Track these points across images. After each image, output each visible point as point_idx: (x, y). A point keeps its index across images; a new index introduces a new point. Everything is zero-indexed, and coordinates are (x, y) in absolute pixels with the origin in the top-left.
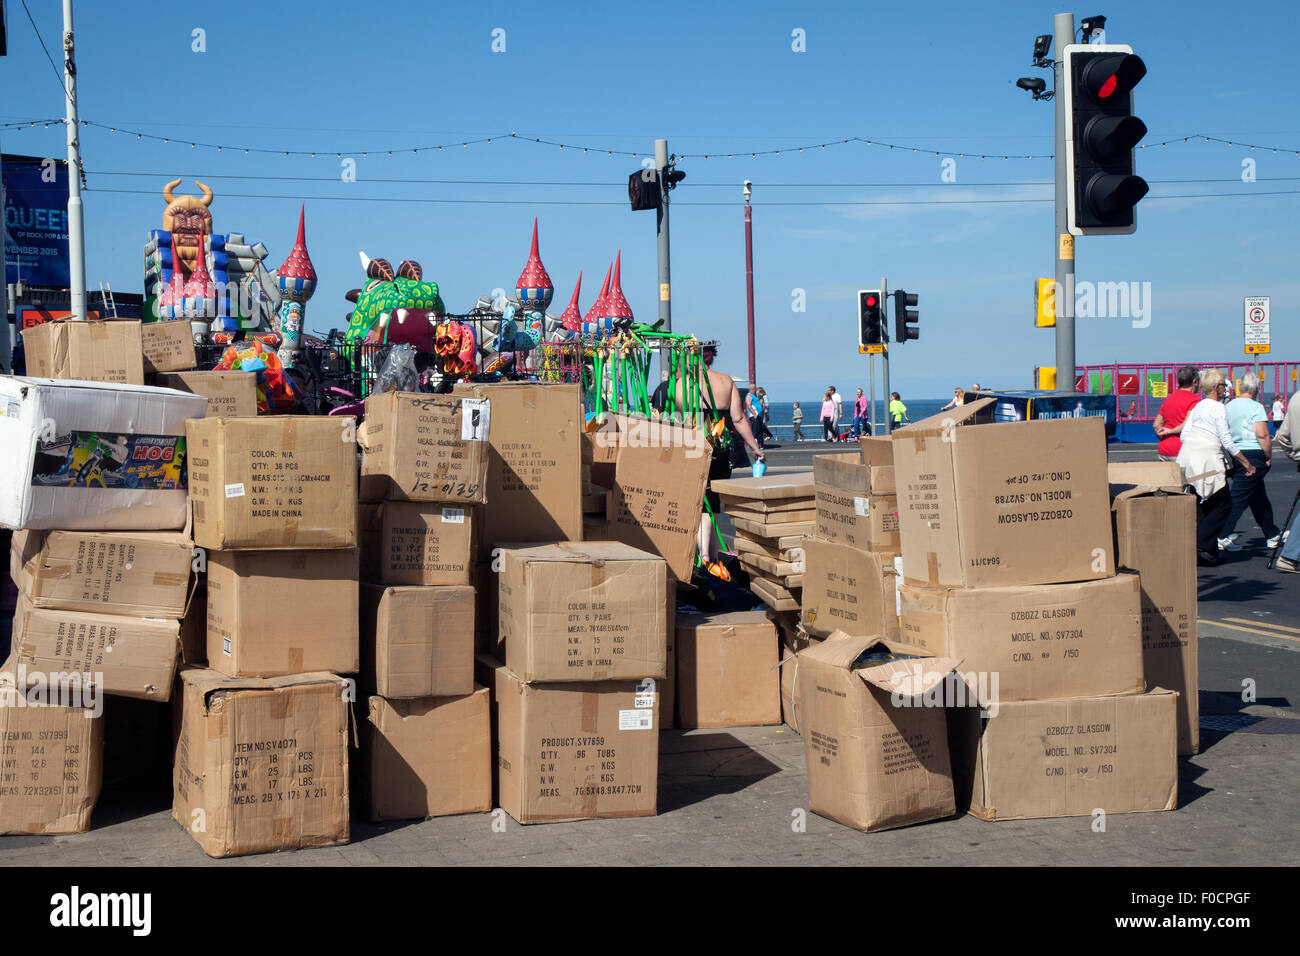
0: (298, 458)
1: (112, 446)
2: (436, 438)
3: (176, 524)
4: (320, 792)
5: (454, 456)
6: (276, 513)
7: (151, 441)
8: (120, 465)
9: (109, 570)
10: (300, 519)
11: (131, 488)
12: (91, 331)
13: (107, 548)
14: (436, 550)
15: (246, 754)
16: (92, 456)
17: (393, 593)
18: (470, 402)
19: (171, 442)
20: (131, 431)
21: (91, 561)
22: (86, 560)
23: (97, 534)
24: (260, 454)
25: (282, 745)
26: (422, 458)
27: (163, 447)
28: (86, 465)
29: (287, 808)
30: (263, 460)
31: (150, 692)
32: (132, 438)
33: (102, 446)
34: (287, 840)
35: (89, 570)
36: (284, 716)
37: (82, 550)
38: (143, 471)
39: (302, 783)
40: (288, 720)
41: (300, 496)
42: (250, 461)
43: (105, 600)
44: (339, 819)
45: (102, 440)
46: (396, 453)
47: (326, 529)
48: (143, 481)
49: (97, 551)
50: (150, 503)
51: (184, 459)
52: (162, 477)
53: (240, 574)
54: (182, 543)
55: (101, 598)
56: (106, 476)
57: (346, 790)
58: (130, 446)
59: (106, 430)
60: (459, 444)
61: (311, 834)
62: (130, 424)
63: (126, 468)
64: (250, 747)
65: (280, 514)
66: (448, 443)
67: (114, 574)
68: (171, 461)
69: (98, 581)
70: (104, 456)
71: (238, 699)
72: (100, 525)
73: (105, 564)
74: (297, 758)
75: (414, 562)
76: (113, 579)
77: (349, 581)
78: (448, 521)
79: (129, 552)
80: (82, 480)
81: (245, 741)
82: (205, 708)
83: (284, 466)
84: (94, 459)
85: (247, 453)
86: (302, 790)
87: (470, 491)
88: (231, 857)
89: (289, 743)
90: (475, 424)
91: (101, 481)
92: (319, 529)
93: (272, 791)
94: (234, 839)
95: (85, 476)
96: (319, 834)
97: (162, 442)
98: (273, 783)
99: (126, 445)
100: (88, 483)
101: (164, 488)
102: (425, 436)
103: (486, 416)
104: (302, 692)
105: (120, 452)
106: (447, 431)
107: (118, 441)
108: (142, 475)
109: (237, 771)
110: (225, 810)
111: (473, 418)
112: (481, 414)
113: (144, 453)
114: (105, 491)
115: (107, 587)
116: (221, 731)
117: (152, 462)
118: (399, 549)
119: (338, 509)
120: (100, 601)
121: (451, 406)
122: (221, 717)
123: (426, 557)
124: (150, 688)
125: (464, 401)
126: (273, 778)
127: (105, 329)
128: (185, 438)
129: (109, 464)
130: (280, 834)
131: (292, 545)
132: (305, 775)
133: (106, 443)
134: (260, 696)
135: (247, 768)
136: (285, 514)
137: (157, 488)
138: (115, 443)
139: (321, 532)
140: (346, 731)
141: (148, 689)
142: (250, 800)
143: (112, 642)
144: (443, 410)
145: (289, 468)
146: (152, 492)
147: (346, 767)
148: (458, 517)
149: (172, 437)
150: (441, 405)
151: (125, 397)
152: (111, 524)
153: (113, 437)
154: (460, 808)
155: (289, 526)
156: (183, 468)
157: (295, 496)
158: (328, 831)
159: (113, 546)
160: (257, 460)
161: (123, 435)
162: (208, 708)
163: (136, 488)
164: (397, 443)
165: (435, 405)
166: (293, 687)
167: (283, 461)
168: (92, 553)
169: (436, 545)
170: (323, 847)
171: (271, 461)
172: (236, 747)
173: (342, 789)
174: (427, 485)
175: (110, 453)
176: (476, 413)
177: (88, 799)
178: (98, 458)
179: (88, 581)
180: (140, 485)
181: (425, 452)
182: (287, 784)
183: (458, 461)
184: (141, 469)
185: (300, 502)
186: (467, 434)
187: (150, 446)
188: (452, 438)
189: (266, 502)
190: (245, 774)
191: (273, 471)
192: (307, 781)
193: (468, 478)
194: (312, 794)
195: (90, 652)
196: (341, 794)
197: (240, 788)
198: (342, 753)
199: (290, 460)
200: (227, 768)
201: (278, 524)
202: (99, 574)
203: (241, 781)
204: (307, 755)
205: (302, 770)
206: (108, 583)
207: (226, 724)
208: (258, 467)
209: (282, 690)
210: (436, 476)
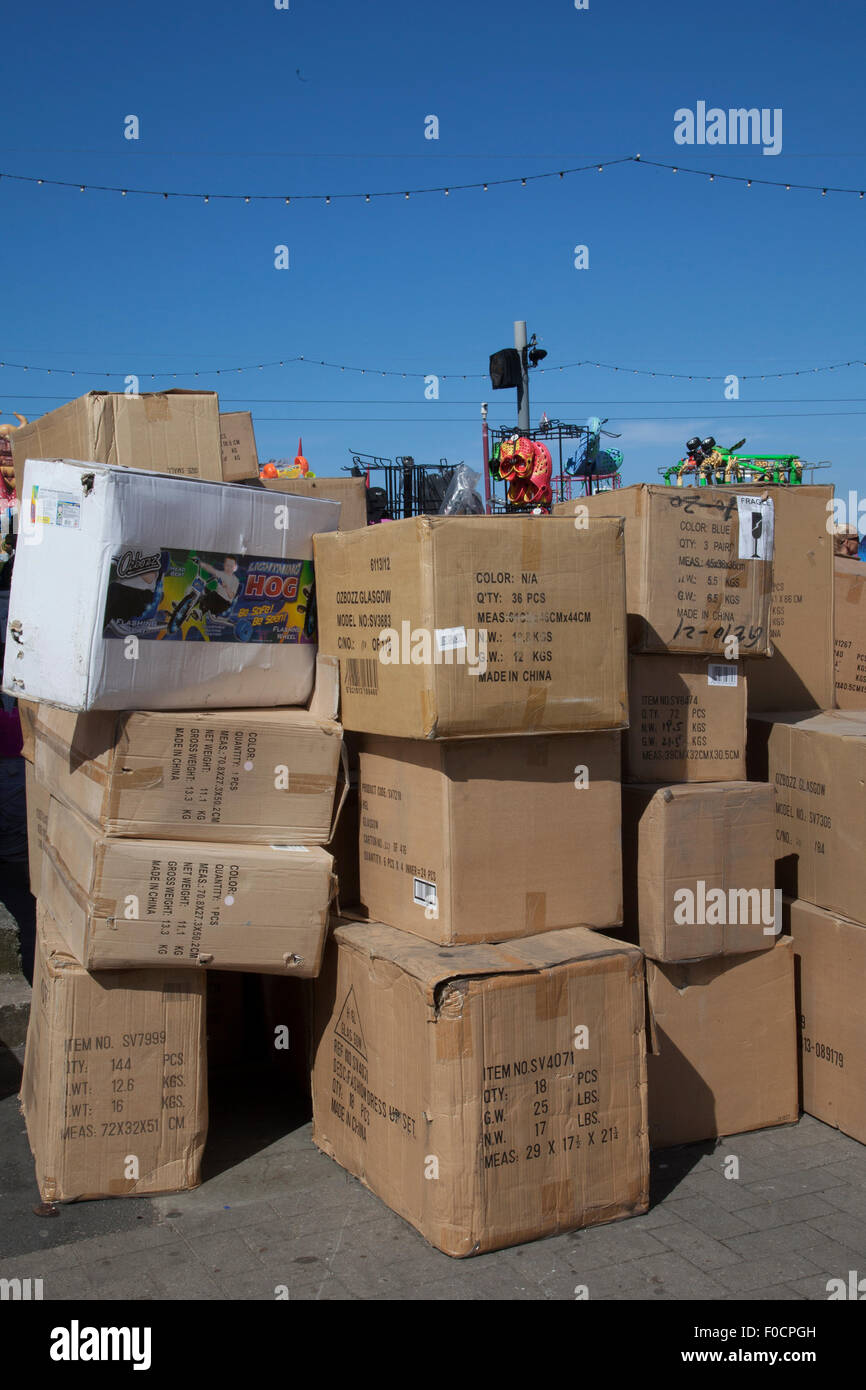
0: (545, 584)
1: (218, 574)
2: (703, 558)
3: (299, 696)
4: (609, 1133)
5: (730, 583)
6: (514, 676)
7: (269, 566)
8: (227, 604)
9: (221, 772)
10: (548, 684)
11: (243, 641)
12: (147, 409)
13: (217, 737)
14: (701, 728)
15: (500, 1083)
16: (189, 590)
17: (670, 799)
18: (748, 501)
19: (294, 569)
20: (242, 551)
21: (193, 759)
22: (185, 757)
23: (200, 715)
24: (488, 578)
25: (553, 1062)
26: (686, 587)
27: (284, 578)
28: (181, 604)
29: (562, 1164)
30: (494, 588)
31: (293, 964)
32: (245, 561)
33: (206, 575)
34: (561, 1218)
35: (191, 772)
36: (554, 1015)
37: (178, 743)
38: (261, 614)
39: (582, 1122)
40: (560, 1019)
41: (549, 647)
42: (474, 589)
43: (216, 820)
44: (635, 1175)
45: (203, 565)
46: (650, 580)
47: (586, 700)
48: (259, 631)
49: (202, 743)
50: (268, 665)
51: (312, 596)
52: (283, 624)
53: (453, 776)
54: (324, 727)
55: (209, 818)
56: (209, 623)
57: (644, 1127)
58: (241, 575)
59: (209, 548)
60: (736, 565)
61: (598, 1203)
62: (241, 539)
63: (237, 610)
64: (506, 1071)
65: (520, 677)
66: (720, 565)
67: (228, 778)
68: (294, 600)
69: (205, 791)
70: (207, 590)
71: (487, 992)
72: (199, 700)
73: (214, 764)
74: (575, 1080)
75: (673, 747)
76: (226, 787)
77: (608, 782)
78: (716, 683)
79: (247, 742)
80: (175, 628)
81: (499, 1061)
82: (431, 1010)
83: (524, 597)
84: (193, 594)
85: (470, 576)
86: (584, 1133)
87: (751, 636)
88: (480, 1254)
89: (564, 1057)
90: (756, 534)
91: (202, 631)
92: (577, 700)
93: (540, 1140)
94: (485, 1226)
95: (180, 623)
96: (608, 1202)
97: (283, 569)
98: (540, 1126)
99: (236, 574)
100: (185, 632)
101: (286, 641)
102: (689, 553)
103: (769, 522)
104: (580, 973)
105: (228, 585)
106: (718, 546)
107: (226, 568)
108: (257, 622)
109: (488, 1112)
110: (471, 1178)
111: (754, 525)
112: (764, 520)
113: (260, 586)
114: (209, 646)
115: (218, 801)
116: (461, 1049)
117: (271, 601)
118: (652, 728)
119: (602, 669)
120: (207, 822)
121: (721, 508)
122: (461, 1025)
123: (690, 740)
124: (292, 958)
125: (739, 498)
126: (540, 1118)
127: (167, 406)
128: (312, 564)
129: (214, 603)
130: (552, 1208)
131: (536, 728)
132: (586, 1108)
133: (210, 569)
134: (521, 985)
135: (501, 1105)
136: (527, 676)
137: (276, 641)
138: (221, 568)
139: (580, 705)
140: (643, 1031)
141: (289, 960)
142: (508, 1158)
143: (233, 889)
144: (713, 513)
145: (531, 601)
146: (270, 647)
147: (644, 1089)
148: (729, 677)
149: (299, 561)
150: (709, 506)
151: (234, 496)
152: (216, 699)
153: (218, 559)
154: (758, 1121)
155: (533, 696)
156: (311, 610)
157: (542, 647)
158: (622, 1195)
159: (225, 734)
160: (484, 588)
161: (232, 556)
162: (437, 1008)
163: (250, 642)
164: (650, 563)
165: (702, 505)
166: (568, 966)
167: (524, 589)
168: (193, 747)
169: (701, 720)
170: (614, 1221)
171: (506, 590)
172: (488, 1072)
173: (639, 1124)
174: (693, 629)
175: (214, 585)
176: (757, 517)
177: (198, 1136)
178: (198, 594)
179: (189, 791)
180: (254, 638)
181: (690, 578)
182: (565, 1124)
183: (735, 591)
184: (257, 611)
185: (548, 656)
186: (745, 551)
187: (268, 575)
188: (724, 556)
189: (499, 657)
190: (499, 1115)
191: (507, 606)
192: (590, 1118)
193: (749, 617)
194: (597, 1138)
195: (200, 906)
196: (638, 1133)
197: (493, 1140)
198: (637, 1066)
199: (533, 588)
200: (471, 1107)
201: (515, 694)
202: (205, 779)
203: (494, 1128)
204: (587, 1075)
205: (582, 1100)
206: (219, 793)
207: (470, 1035)
208: (486, 599)
209: (551, 971)
210: (706, 615)
